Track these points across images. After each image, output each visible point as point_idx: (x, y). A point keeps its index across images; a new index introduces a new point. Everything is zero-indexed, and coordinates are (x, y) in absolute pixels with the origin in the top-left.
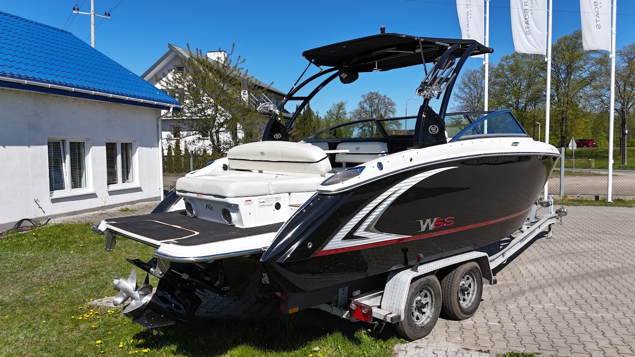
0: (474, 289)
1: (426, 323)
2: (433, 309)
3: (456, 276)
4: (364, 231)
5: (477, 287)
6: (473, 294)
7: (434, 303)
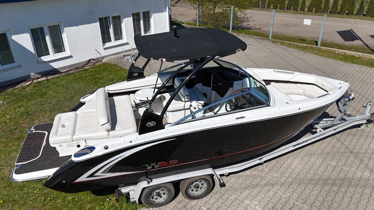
1: (161, 201)
4: (101, 173)
5: (207, 186)
6: (204, 189)
7: (168, 194)
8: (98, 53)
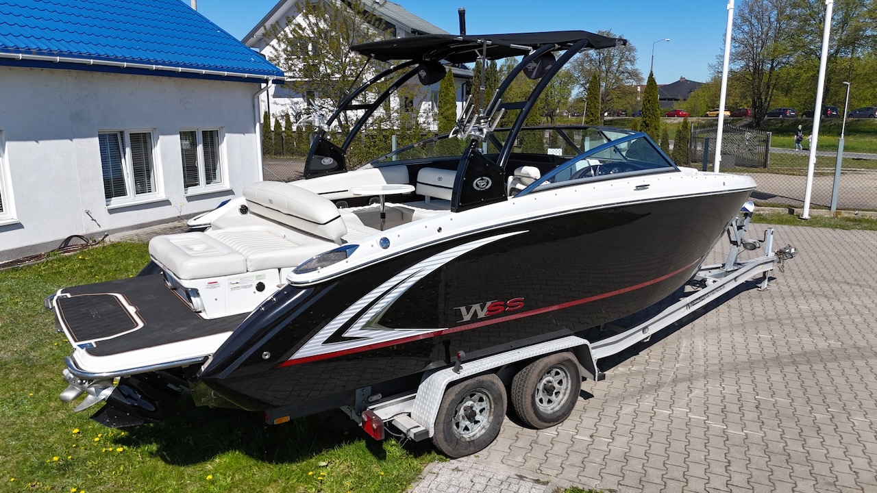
0: (567, 387)
1: (478, 435)
2: (491, 418)
3: (532, 372)
4: (360, 329)
5: (572, 385)
6: (565, 394)
7: (492, 410)
8: (93, 220)
